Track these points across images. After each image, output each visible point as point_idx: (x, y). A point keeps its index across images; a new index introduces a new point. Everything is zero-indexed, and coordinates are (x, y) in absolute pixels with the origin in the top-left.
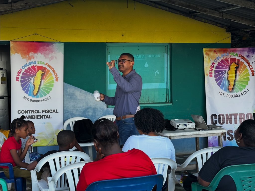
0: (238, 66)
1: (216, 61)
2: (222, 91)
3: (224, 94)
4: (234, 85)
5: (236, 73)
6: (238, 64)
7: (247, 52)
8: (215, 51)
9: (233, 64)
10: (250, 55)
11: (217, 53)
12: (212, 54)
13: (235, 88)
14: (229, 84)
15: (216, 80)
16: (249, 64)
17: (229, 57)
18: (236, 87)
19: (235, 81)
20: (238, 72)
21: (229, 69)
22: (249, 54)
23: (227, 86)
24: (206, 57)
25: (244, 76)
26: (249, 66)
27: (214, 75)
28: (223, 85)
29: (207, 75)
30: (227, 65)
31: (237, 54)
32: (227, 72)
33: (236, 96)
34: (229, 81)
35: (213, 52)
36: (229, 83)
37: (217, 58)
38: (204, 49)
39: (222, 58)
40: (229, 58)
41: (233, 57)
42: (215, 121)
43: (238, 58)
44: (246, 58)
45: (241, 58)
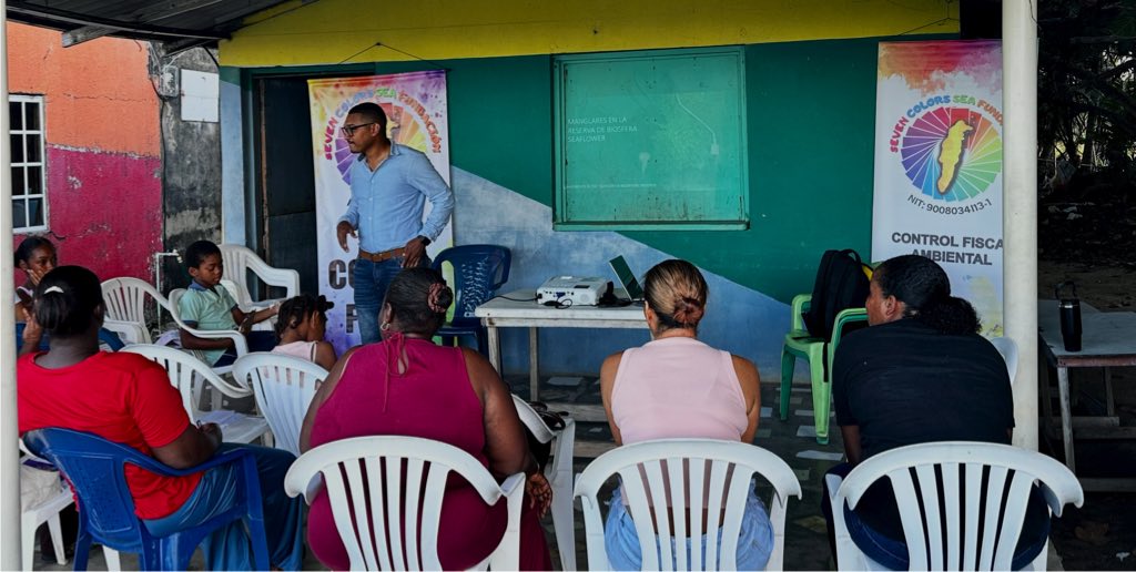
0: (397, 126)
1: (340, 113)
6: (396, 121)
7: (423, 86)
8: (337, 86)
15: (341, 169)
16: (426, 117)
26: (428, 124)
27: (336, 154)
29: (319, 152)
31: (394, 93)
37: (344, 105)
41: (385, 100)
42: (341, 279)
43: (396, 103)
44: (419, 102)
45: (407, 101)
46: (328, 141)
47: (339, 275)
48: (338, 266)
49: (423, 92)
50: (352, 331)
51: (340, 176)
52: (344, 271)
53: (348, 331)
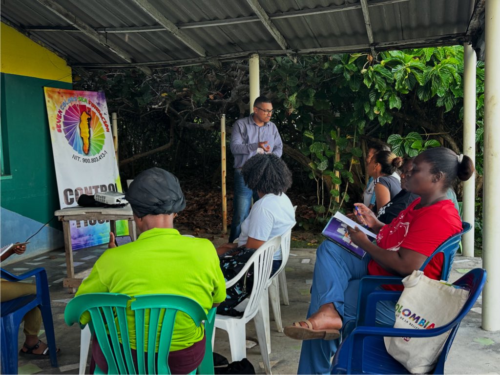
0: (90, 117)
1: (62, 108)
2: (76, 153)
3: (79, 158)
4: (90, 144)
5: (89, 127)
6: (89, 115)
7: (97, 98)
8: (59, 93)
9: (84, 113)
10: (101, 102)
11: (62, 96)
12: (56, 96)
13: (91, 149)
14: (84, 144)
15: (68, 137)
16: (101, 115)
17: (78, 103)
18: (92, 147)
19: (89, 138)
20: (91, 126)
21: (81, 121)
22: (99, 101)
23: (82, 146)
24: (49, 101)
25: (99, 131)
26: (102, 118)
27: (64, 129)
28: (76, 144)
29: (53, 128)
30: (78, 116)
31: (86, 100)
32: (78, 125)
33: (93, 160)
34: (82, 138)
35: (57, 94)
36: (83, 141)
37: (64, 103)
38: (45, 88)
39: (70, 105)
40: (77, 105)
41: (83, 103)
42: (71, 199)
43: (88, 106)
44: (97, 106)
45: (92, 106)
46: (58, 122)
47: (70, 197)
48: (68, 192)
49: (98, 102)
50: (80, 227)
51: (67, 142)
52: (73, 195)
53: (78, 227)
